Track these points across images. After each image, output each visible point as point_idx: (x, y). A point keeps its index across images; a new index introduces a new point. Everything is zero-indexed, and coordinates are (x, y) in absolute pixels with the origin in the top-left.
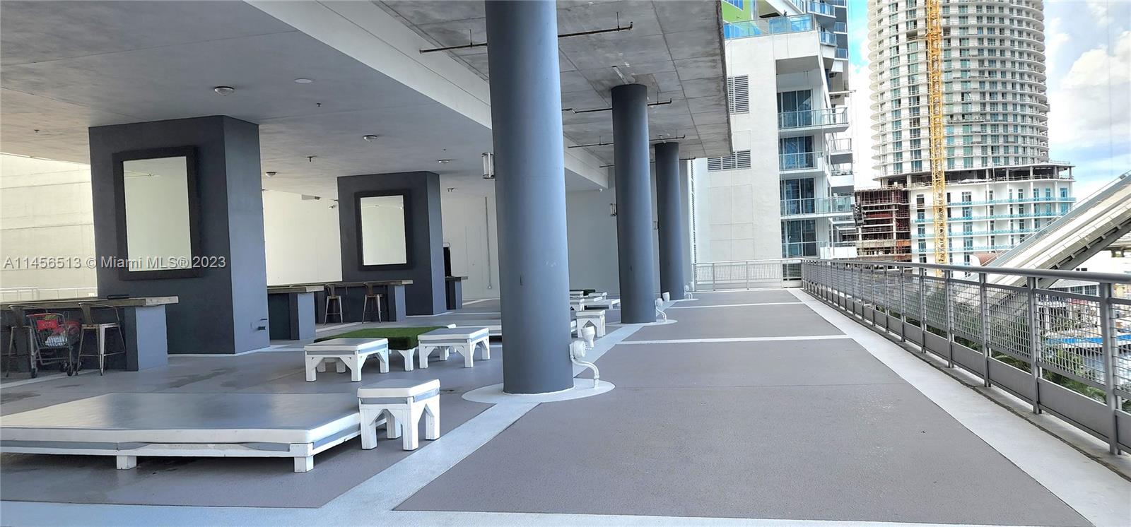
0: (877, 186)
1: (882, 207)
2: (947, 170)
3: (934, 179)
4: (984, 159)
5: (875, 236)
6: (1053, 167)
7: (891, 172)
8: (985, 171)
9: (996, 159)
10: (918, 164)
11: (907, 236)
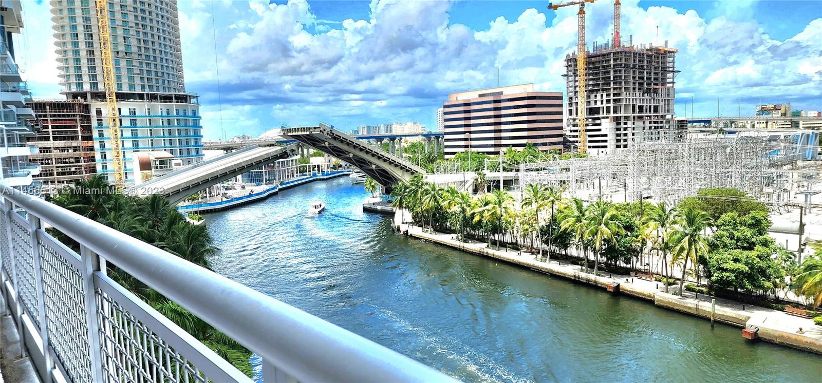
2: (117, 91)
3: (108, 97)
4: (143, 87)
6: (186, 96)
7: (74, 89)
8: (143, 94)
9: (151, 87)
10: (95, 85)
11: (90, 138)
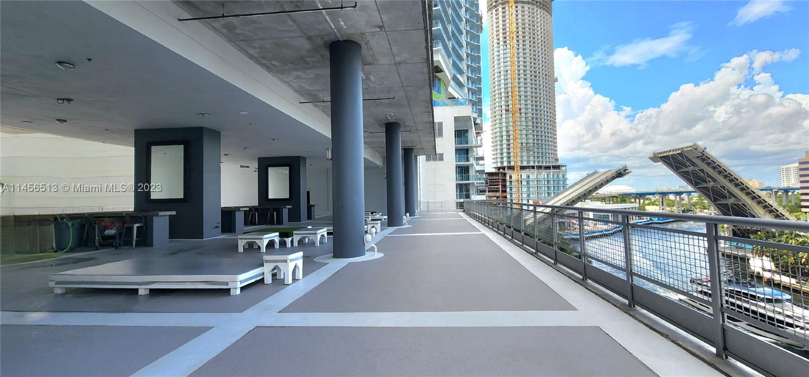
0: (494, 171)
1: (496, 179)
2: (520, 165)
3: (516, 169)
4: (534, 162)
5: (493, 191)
6: (559, 166)
7: (499, 165)
8: (534, 166)
9: (539, 162)
10: (509, 162)
11: (505, 191)
